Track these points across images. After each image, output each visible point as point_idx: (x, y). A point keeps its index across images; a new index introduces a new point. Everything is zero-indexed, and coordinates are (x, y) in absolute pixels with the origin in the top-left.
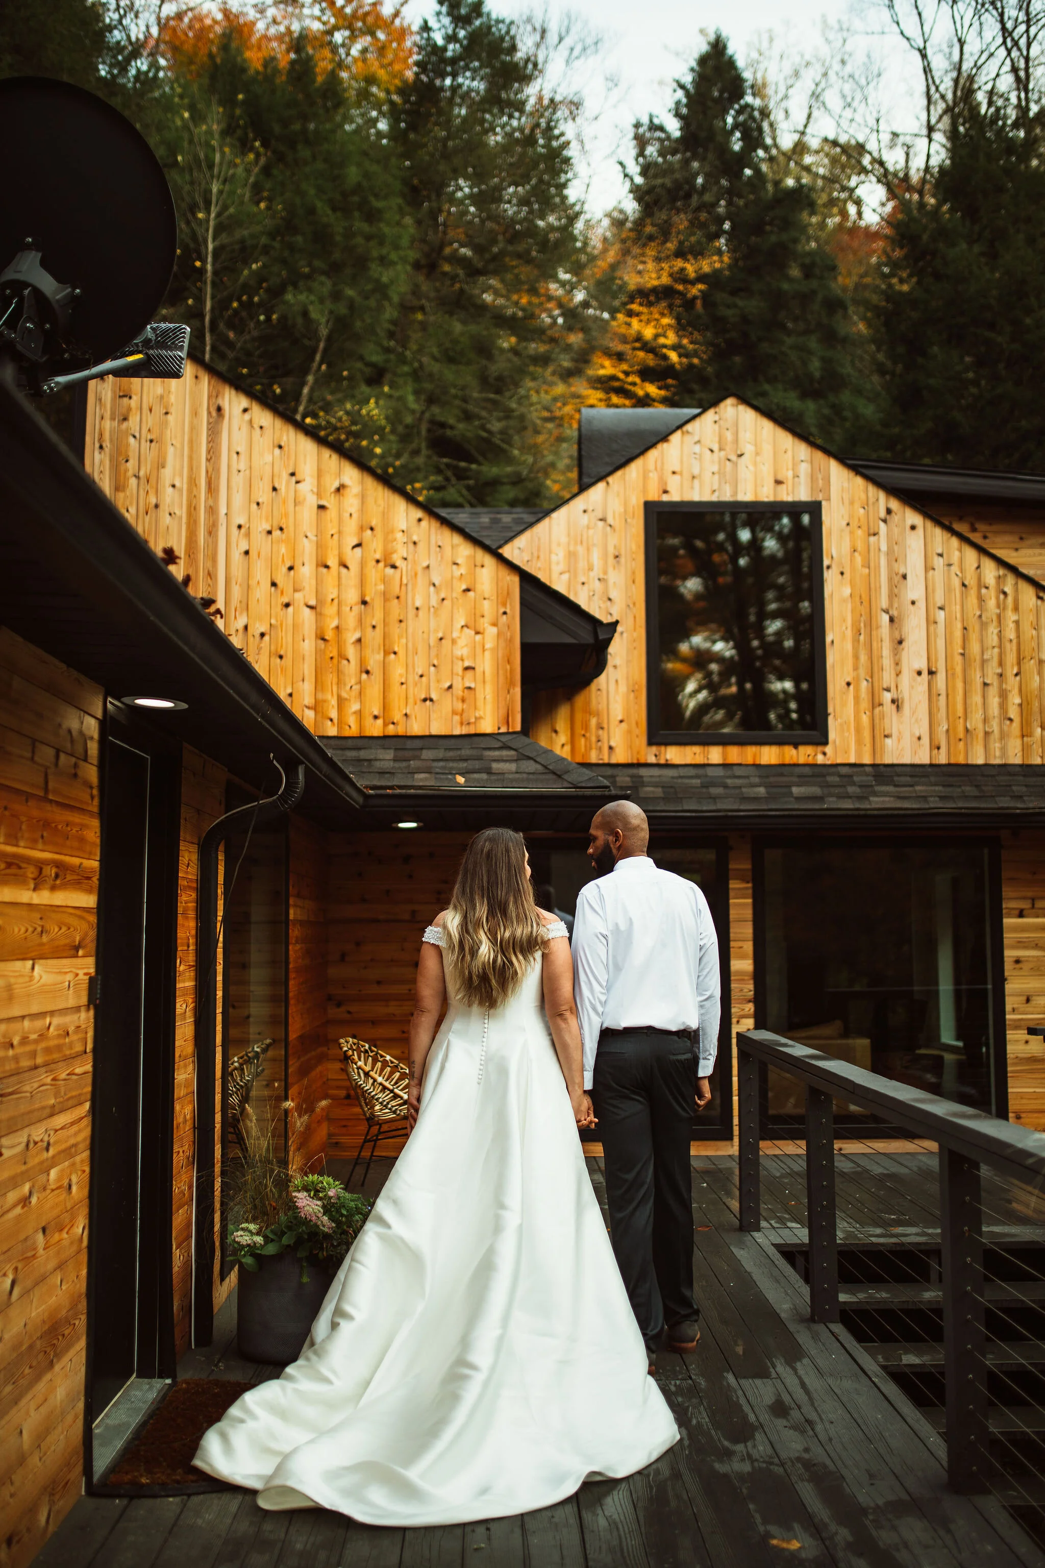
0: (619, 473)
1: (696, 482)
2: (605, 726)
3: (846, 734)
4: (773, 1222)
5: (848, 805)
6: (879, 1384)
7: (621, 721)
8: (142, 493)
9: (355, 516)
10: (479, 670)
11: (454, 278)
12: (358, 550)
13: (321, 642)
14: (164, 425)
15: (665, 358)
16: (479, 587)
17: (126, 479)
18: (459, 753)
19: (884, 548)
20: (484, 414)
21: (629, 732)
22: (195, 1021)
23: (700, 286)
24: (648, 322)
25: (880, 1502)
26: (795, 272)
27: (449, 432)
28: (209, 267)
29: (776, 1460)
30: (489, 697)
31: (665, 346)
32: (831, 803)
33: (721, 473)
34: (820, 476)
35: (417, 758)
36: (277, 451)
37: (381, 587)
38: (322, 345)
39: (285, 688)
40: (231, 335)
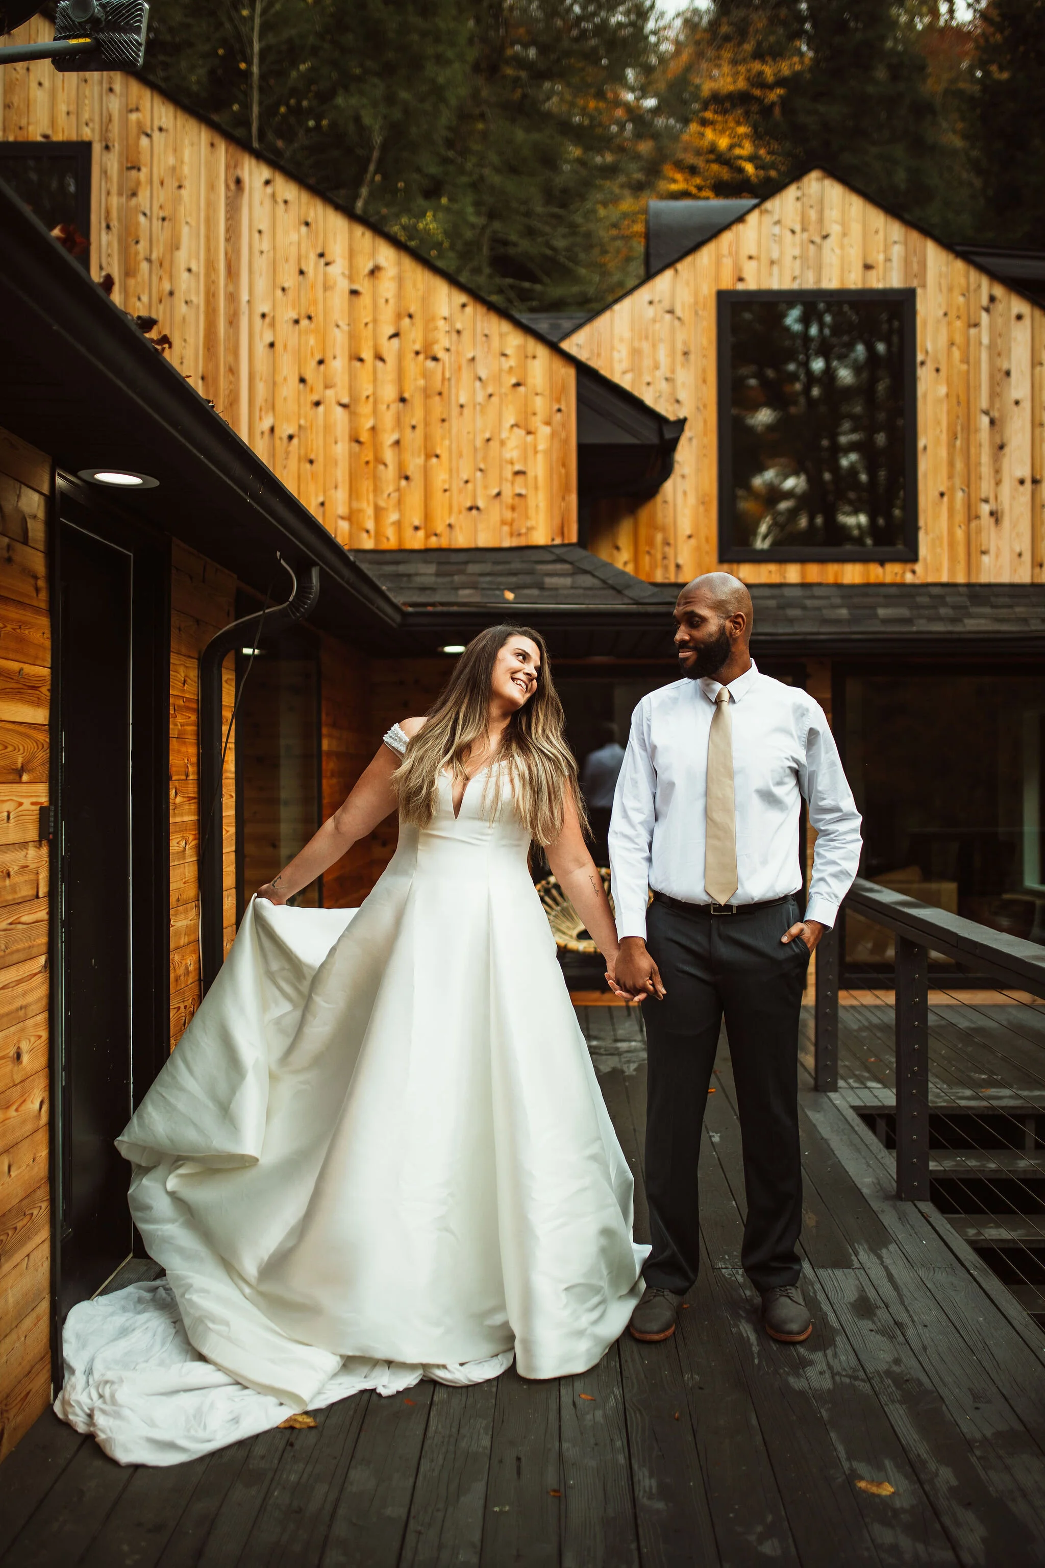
0: (689, 260)
1: (775, 269)
2: (672, 541)
3: (938, 550)
4: (851, 1081)
5: (938, 627)
6: (979, 1279)
7: (690, 537)
8: (155, 279)
9: (391, 301)
10: (531, 474)
11: (516, 80)
12: (395, 341)
13: (356, 446)
14: (177, 200)
15: (741, 170)
16: (530, 381)
17: (137, 263)
18: (507, 567)
19: (985, 340)
20: (547, 229)
21: (698, 549)
22: (198, 860)
23: (779, 91)
24: (722, 132)
25: (989, 1433)
26: (881, 74)
27: (511, 251)
28: (255, 69)
29: (861, 1374)
30: (542, 505)
31: (740, 157)
32: (922, 626)
33: (803, 258)
34: (915, 260)
35: (462, 572)
36: (304, 229)
37: (421, 382)
38: (376, 154)
39: (317, 496)
40: (280, 144)
